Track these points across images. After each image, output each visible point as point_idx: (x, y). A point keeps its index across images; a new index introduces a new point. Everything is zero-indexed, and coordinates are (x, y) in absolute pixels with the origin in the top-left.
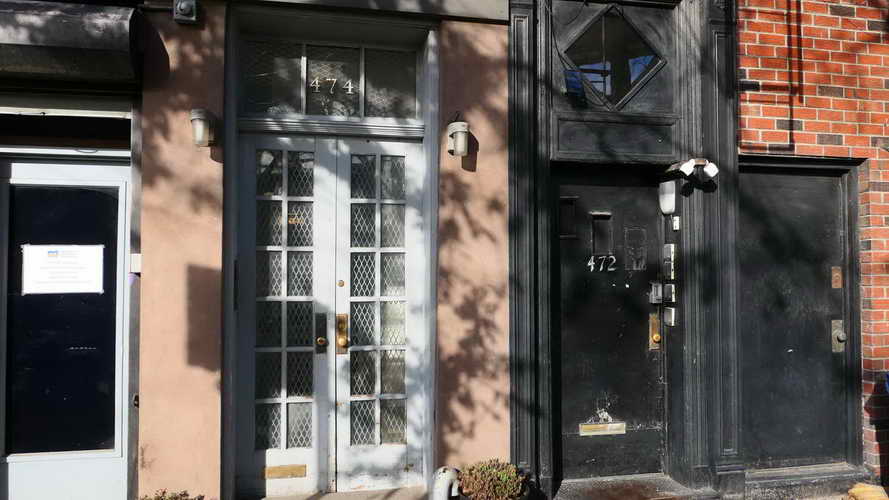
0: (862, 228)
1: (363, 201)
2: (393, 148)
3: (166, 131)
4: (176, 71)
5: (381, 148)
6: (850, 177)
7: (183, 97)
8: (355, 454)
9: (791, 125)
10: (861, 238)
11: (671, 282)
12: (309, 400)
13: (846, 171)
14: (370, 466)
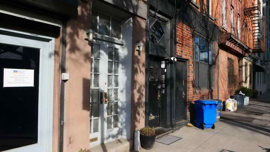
0: (188, 73)
1: (111, 60)
2: (117, 46)
3: (78, 35)
4: (80, 16)
5: (115, 46)
6: (186, 63)
7: (82, 25)
8: (108, 132)
9: (182, 52)
10: (188, 75)
11: (164, 84)
12: (99, 118)
13: (186, 61)
14: (111, 135)
